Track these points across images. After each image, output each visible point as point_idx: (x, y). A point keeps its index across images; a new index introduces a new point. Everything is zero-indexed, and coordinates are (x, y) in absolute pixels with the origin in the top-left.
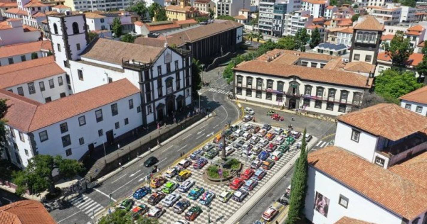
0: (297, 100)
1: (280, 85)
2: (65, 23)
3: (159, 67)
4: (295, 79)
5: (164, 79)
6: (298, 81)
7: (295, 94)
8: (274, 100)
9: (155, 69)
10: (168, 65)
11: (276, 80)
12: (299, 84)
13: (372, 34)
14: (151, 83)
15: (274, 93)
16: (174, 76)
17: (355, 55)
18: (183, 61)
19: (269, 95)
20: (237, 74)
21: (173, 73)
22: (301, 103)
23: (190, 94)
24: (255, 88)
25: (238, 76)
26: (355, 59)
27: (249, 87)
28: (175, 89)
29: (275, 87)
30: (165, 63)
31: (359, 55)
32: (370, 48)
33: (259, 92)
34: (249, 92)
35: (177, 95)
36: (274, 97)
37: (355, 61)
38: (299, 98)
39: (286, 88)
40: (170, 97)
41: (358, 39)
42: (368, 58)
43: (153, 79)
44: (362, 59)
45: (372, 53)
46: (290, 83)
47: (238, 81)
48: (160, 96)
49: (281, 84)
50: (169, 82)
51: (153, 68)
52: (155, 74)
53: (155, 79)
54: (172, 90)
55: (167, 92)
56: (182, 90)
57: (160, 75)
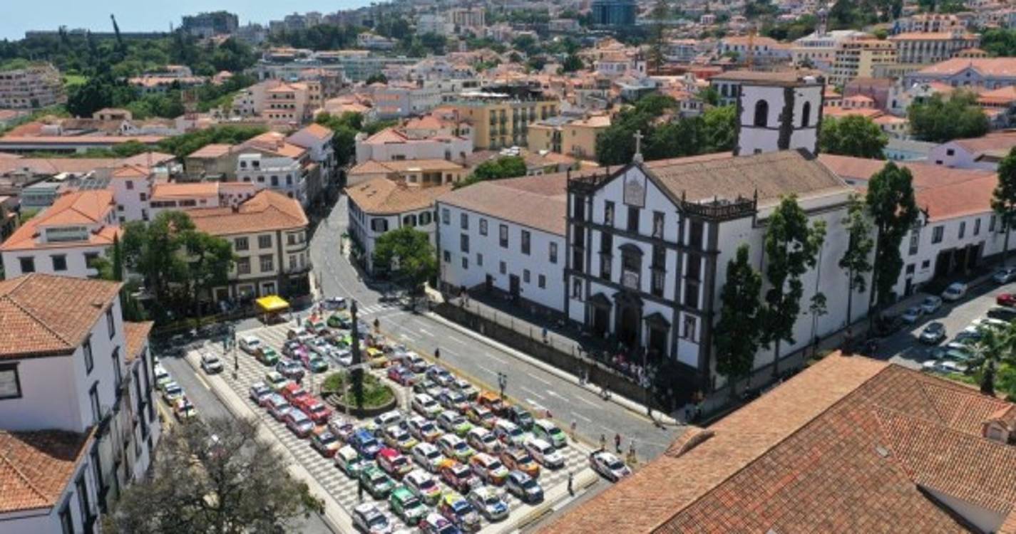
3: (610, 205)
5: (618, 241)
9: (599, 200)
10: (634, 214)
14: (586, 230)
16: (647, 249)
18: (681, 224)
21: (644, 238)
30: (624, 203)
35: (650, 307)
43: (592, 224)
48: (607, 278)
50: (631, 259)
51: (596, 199)
52: (599, 217)
53: (597, 227)
54: (639, 284)
55: (622, 279)
56: (668, 303)
57: (609, 224)
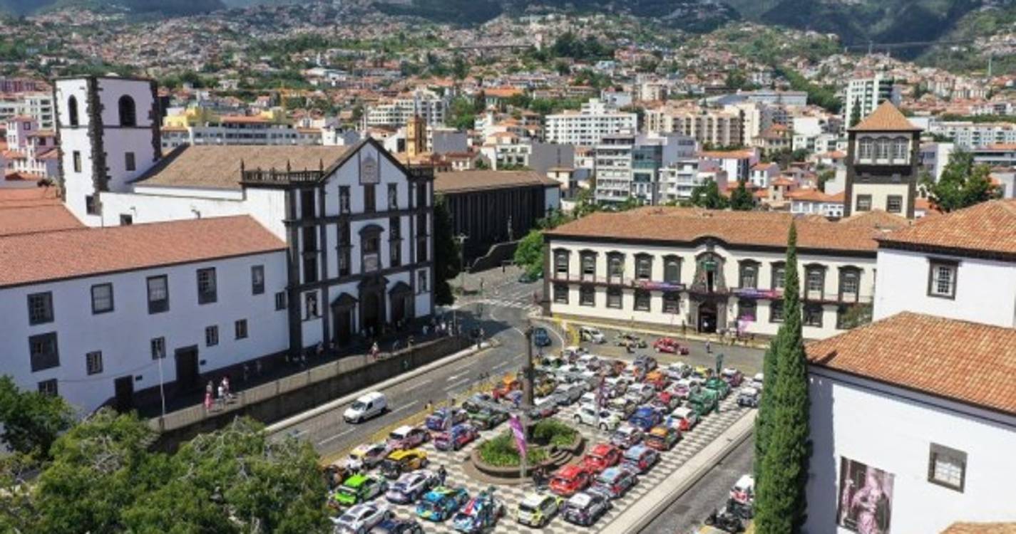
0: (720, 307)
1: (672, 266)
2: (100, 93)
3: (344, 191)
4: (712, 246)
5: (355, 227)
6: (719, 250)
7: (715, 289)
8: (656, 312)
9: (332, 190)
10: (370, 191)
11: (658, 254)
12: (723, 260)
13: (896, 140)
14: (318, 229)
15: (656, 289)
16: (385, 223)
17: (860, 197)
18: (411, 188)
19: (642, 298)
20: (554, 245)
21: (382, 214)
22: (732, 312)
23: (428, 287)
24: (604, 281)
25: (557, 251)
26: (858, 208)
27: (588, 278)
28: (386, 264)
29: (658, 273)
30: (360, 184)
31: (868, 197)
32: (896, 177)
33: (615, 292)
34: (587, 292)
35: (393, 279)
36: (657, 302)
37: (860, 213)
38: (724, 297)
39: (688, 274)
40: (372, 281)
41: (861, 155)
42: (893, 203)
43: (325, 219)
44: (879, 203)
45: (902, 190)
46: (698, 258)
47: (556, 265)
48: (345, 274)
49: (672, 263)
50: (371, 239)
51: (327, 188)
52: (333, 207)
53: (332, 219)
54: (379, 264)
55: (363, 267)
56: (406, 268)
57: (345, 211)
